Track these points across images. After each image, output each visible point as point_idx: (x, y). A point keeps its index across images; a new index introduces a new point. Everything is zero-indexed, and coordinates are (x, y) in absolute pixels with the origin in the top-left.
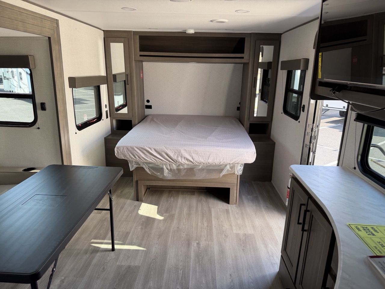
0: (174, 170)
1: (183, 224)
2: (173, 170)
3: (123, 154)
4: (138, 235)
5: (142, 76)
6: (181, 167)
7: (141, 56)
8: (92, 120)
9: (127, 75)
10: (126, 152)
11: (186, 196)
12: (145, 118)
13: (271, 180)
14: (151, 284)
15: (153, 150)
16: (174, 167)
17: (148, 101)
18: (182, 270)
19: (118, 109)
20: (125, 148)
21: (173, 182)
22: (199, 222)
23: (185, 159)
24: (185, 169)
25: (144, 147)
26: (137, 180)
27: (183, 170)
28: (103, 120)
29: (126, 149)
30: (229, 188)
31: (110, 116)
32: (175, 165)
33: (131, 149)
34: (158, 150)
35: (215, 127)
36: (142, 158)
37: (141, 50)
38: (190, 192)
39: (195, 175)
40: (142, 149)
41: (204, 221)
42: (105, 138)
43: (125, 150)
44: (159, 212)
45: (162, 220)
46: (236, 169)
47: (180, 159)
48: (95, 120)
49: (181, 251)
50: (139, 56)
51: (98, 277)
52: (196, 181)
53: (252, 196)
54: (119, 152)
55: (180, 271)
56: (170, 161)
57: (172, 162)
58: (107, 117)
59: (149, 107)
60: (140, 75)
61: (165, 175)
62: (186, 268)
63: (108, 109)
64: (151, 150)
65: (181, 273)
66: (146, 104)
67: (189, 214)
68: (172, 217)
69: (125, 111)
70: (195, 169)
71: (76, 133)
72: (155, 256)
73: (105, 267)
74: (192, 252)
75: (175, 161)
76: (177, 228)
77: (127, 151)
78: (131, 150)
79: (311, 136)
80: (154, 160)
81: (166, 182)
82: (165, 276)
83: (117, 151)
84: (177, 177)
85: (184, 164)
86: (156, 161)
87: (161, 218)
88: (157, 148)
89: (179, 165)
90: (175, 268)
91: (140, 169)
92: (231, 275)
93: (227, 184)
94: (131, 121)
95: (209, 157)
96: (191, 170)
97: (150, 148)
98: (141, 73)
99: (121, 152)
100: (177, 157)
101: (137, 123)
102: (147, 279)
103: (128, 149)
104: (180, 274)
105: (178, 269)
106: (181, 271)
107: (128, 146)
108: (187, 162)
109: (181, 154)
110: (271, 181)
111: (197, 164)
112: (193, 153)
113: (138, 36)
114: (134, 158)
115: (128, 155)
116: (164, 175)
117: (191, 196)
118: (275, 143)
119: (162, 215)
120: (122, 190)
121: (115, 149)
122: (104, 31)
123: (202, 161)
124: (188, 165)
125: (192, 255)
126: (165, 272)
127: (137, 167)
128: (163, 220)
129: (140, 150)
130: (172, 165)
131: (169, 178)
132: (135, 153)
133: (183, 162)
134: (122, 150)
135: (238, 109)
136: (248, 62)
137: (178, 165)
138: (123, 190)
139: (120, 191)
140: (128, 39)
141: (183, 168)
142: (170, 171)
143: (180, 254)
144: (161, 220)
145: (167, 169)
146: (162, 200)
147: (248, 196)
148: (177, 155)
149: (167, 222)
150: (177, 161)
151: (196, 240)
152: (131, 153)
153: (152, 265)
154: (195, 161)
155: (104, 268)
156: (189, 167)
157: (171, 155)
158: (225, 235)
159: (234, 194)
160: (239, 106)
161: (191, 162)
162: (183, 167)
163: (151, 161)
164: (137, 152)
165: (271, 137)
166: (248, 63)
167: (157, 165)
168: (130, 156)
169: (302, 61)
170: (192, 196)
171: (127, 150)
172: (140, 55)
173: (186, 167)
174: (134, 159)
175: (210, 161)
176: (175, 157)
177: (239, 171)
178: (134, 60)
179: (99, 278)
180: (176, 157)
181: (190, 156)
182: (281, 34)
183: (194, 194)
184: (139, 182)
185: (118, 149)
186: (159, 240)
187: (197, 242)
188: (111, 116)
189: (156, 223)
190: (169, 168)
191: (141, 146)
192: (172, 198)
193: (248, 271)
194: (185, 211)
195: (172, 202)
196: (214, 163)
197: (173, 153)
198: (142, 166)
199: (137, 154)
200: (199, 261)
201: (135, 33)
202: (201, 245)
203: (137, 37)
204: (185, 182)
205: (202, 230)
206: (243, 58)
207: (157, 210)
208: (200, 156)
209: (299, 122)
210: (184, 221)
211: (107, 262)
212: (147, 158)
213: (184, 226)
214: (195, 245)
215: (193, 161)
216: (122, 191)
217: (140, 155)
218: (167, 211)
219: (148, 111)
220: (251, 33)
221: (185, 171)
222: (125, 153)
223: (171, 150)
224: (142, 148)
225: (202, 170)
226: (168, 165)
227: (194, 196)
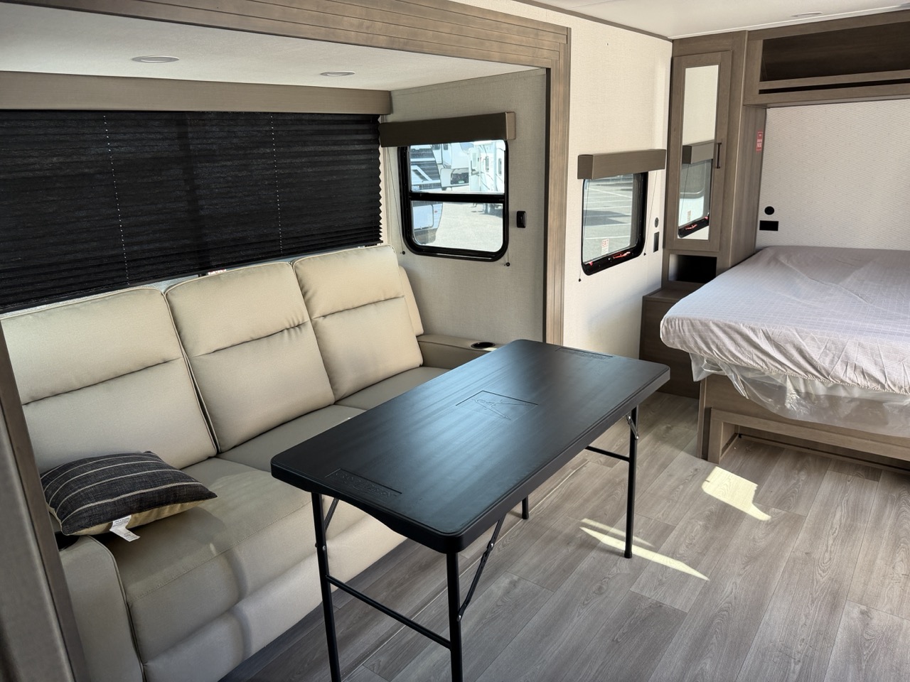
0: (818, 397)
1: (824, 548)
2: (814, 397)
3: (679, 337)
4: (694, 541)
5: (759, 145)
6: (842, 393)
7: (762, 92)
8: (618, 254)
9: (719, 144)
10: (687, 333)
11: (850, 476)
12: (754, 254)
14: (707, 665)
15: (761, 334)
16: (820, 388)
17: (770, 211)
18: (800, 664)
19: (685, 231)
20: (688, 324)
21: (810, 430)
22: (879, 556)
23: (858, 370)
24: (853, 400)
25: (737, 326)
26: (709, 406)
27: (847, 401)
28: (645, 254)
29: (690, 325)
31: (664, 247)
32: (822, 383)
33: (700, 327)
34: (776, 338)
36: (727, 354)
37: (764, 78)
38: (866, 469)
39: (886, 423)
40: (729, 330)
41: (899, 559)
42: (643, 297)
43: (686, 329)
44: (757, 500)
45: (764, 522)
47: (839, 370)
48: (625, 254)
49: (806, 616)
50: (758, 92)
51: (586, 602)
52: (887, 440)
54: (671, 330)
55: (793, 665)
56: (806, 372)
57: (813, 374)
58: (656, 249)
59: (773, 226)
60: (755, 143)
61: (788, 406)
62: (815, 664)
63: (660, 229)
64: (756, 335)
65: (797, 672)
66: (764, 217)
67: (849, 530)
68: (796, 521)
69: (703, 234)
70: (889, 406)
71: (580, 280)
72: (730, 603)
73: (605, 587)
74: (840, 630)
75: (824, 374)
76: (806, 553)
77: (689, 331)
78: (701, 329)
80: (761, 363)
81: (789, 426)
82: (749, 660)
83: (666, 328)
84: (825, 418)
85: (852, 387)
86: (766, 365)
87: (763, 516)
88: (775, 331)
89: (835, 386)
90: (780, 651)
91: (719, 381)
94: (714, 260)
96: (873, 406)
97: (753, 330)
98: (760, 138)
99: (675, 332)
100: (832, 361)
101: (730, 266)
102: (697, 650)
103: (693, 325)
104: (794, 672)
105: (790, 657)
106: (798, 667)
107: (695, 320)
108: (860, 380)
109: (846, 356)
111: (896, 390)
112: (887, 357)
113: (762, 41)
114: (706, 349)
115: (691, 339)
116: (785, 406)
117: (866, 480)
119: (765, 510)
120: (669, 426)
121: (662, 322)
122: (673, 41)
124: (865, 389)
125: (841, 636)
126: (751, 650)
127: (713, 375)
128: (767, 523)
129: (725, 332)
130: (813, 382)
131: (798, 418)
132: (711, 339)
133: (850, 379)
134: (677, 328)
137: (830, 385)
138: (672, 426)
139: (664, 427)
140: (733, 52)
141: (848, 396)
142: (805, 399)
143: (801, 623)
144: (761, 521)
145: (798, 392)
146: (773, 471)
148: (831, 355)
149: (779, 532)
150: (829, 374)
151: (860, 602)
152: (701, 337)
153: (717, 621)
154: (892, 382)
155: (600, 588)
156: (867, 396)
157: (815, 354)
161: (878, 382)
162: (848, 392)
163: (752, 363)
164: (717, 337)
167: (768, 378)
168: (696, 343)
170: (870, 481)
171: (691, 327)
172: (760, 90)
173: (857, 393)
174: (705, 353)
176: (824, 363)
178: (744, 105)
179: (587, 604)
180: (828, 360)
181: (876, 364)
183: (876, 478)
184: (714, 413)
185: (668, 323)
186: (747, 568)
187: (864, 608)
188: (666, 246)
189: (744, 526)
190: (803, 390)
191: (728, 322)
192: (802, 473)
194: (839, 516)
195: (801, 483)
197: (820, 348)
198: (725, 372)
199: (716, 341)
200: (859, 661)
201: (753, 35)
202: (875, 621)
203: (760, 44)
204: (849, 438)
205: (887, 581)
207: (753, 493)
210: (831, 542)
211: (610, 576)
212: (743, 354)
213: (827, 555)
214: (855, 613)
215: (883, 380)
216: (669, 429)
217: (723, 343)
218: (781, 502)
219: (764, 237)
221: (853, 405)
222: (685, 335)
223: (813, 339)
224: (730, 327)
226: (801, 381)
227: (876, 483)
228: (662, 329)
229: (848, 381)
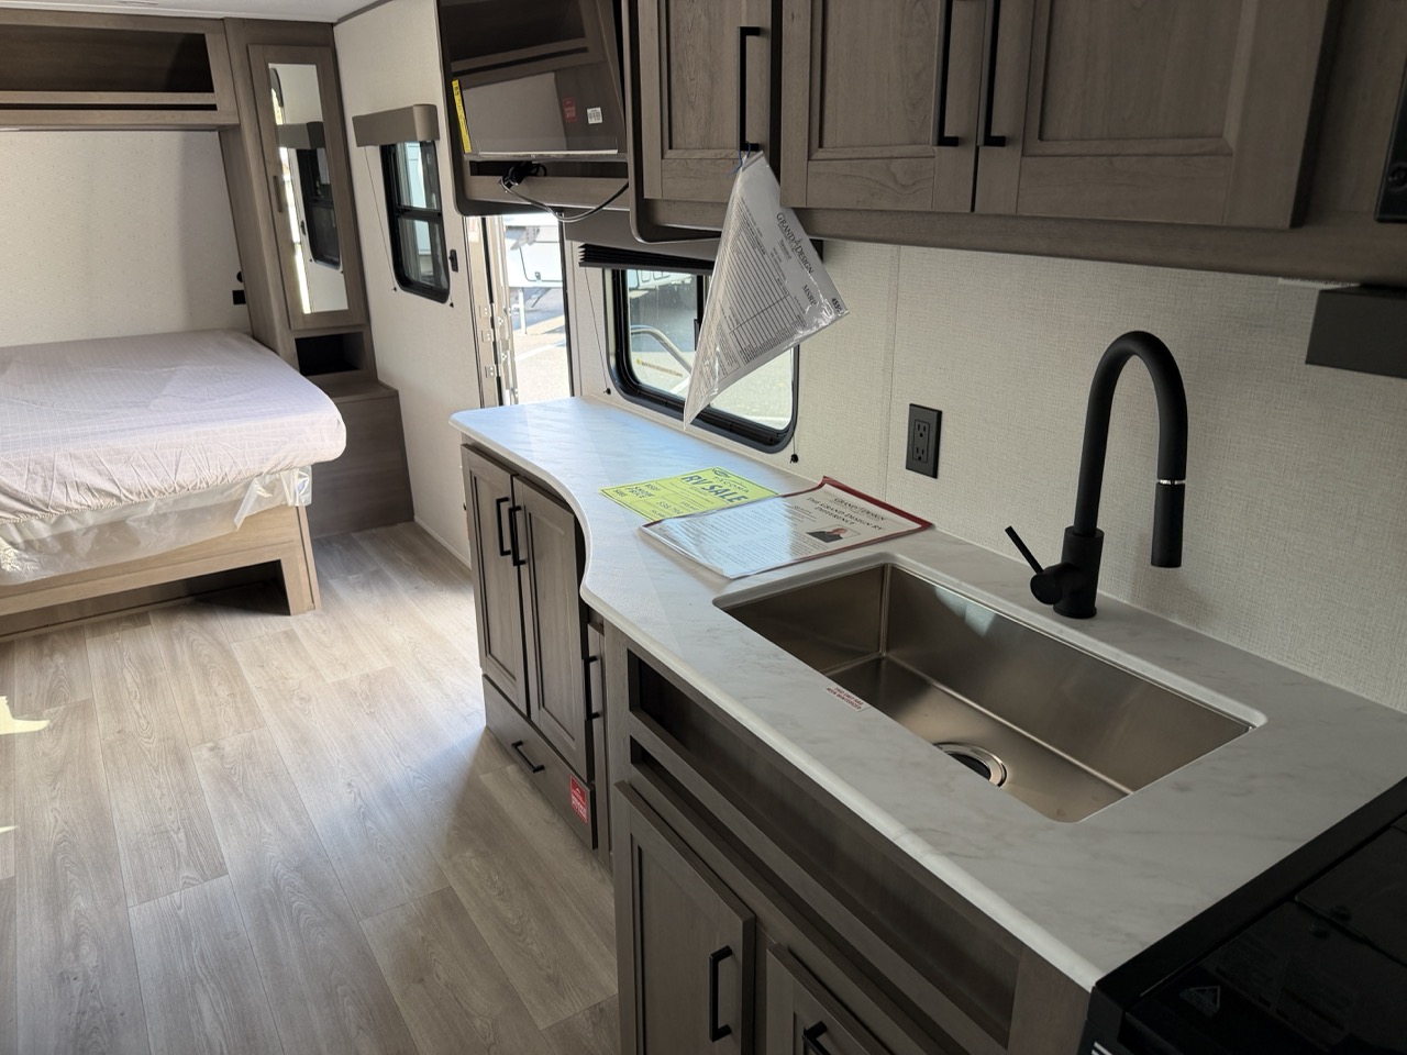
0: (42, 541)
1: (135, 716)
2: (37, 545)
6: (72, 525)
11: (117, 634)
13: (413, 514)
14: (81, 903)
16: (42, 530)
18: (182, 830)
21: (48, 591)
22: (196, 692)
23: (82, 489)
24: (89, 529)
27: (81, 533)
30: (278, 562)
32: (42, 520)
35: (166, 370)
38: (130, 618)
39: (138, 543)
41: (215, 685)
44: (17, 712)
45: (44, 730)
46: (289, 487)
47: (58, 495)
49: (159, 787)
52: (143, 564)
53: (361, 575)
55: (175, 836)
56: (15, 512)
57: (25, 513)
61: (8, 568)
62: (196, 821)
65: (184, 839)
67: (150, 684)
68: (84, 710)
70: (134, 521)
72: (63, 831)
74: (200, 777)
75: (40, 507)
76: (119, 732)
79: (495, 343)
81: (16, 598)
82: (126, 864)
84: (62, 566)
85: (83, 512)
87: (41, 725)
89: (60, 519)
90: (154, 834)
92: (349, 785)
93: (266, 549)
95: (177, 466)
96: (115, 529)
100: (45, 486)
102: (56, 899)
104: (180, 841)
105: (167, 831)
106: (182, 834)
108: (90, 501)
109: (60, 475)
110: (412, 519)
111: (135, 498)
112: (110, 461)
116: (4, 570)
117: (136, 630)
118: (397, 392)
119: (37, 717)
123: (156, 483)
124: (97, 510)
125: (205, 782)
126: (122, 855)
128: (49, 729)
130: (28, 524)
131: (28, 579)
133: (77, 503)
135: (239, 297)
136: (233, 120)
137: (53, 520)
141: (81, 526)
142: (26, 550)
143: (158, 796)
144: (39, 731)
145: (13, 544)
146: (16, 671)
147: (350, 577)
148: (40, 479)
149: (71, 731)
150: (47, 506)
151: (203, 741)
153: (59, 858)
154: (127, 490)
156: (104, 518)
157: (17, 484)
158: (302, 699)
159: (299, 577)
160: (239, 286)
161: (111, 495)
162: (80, 522)
165: (381, 378)
166: (237, 128)
169: (417, 114)
170: (142, 628)
173: (90, 519)
175: (186, 477)
176: (35, 492)
177: (299, 491)
180: (39, 490)
181: (101, 474)
182: (332, 25)
183: (147, 622)
186: (58, 785)
187: (210, 744)
189: (21, 749)
190: (19, 540)
192: (56, 656)
193: (398, 757)
194: (130, 678)
195: (62, 668)
196: (201, 482)
197: (21, 475)
200: (235, 789)
202: (228, 749)
204: (101, 581)
205: (217, 709)
206: (213, 107)
207: (7, 708)
208: (138, 465)
209: (452, 305)
210: (138, 707)
213: (142, 721)
214: (205, 754)
215: (116, 492)
218: (52, 699)
220: (222, 19)
221: (91, 535)
223: (10, 466)
225: (159, 519)
226: (13, 529)
227: (149, 627)
229: (75, 506)
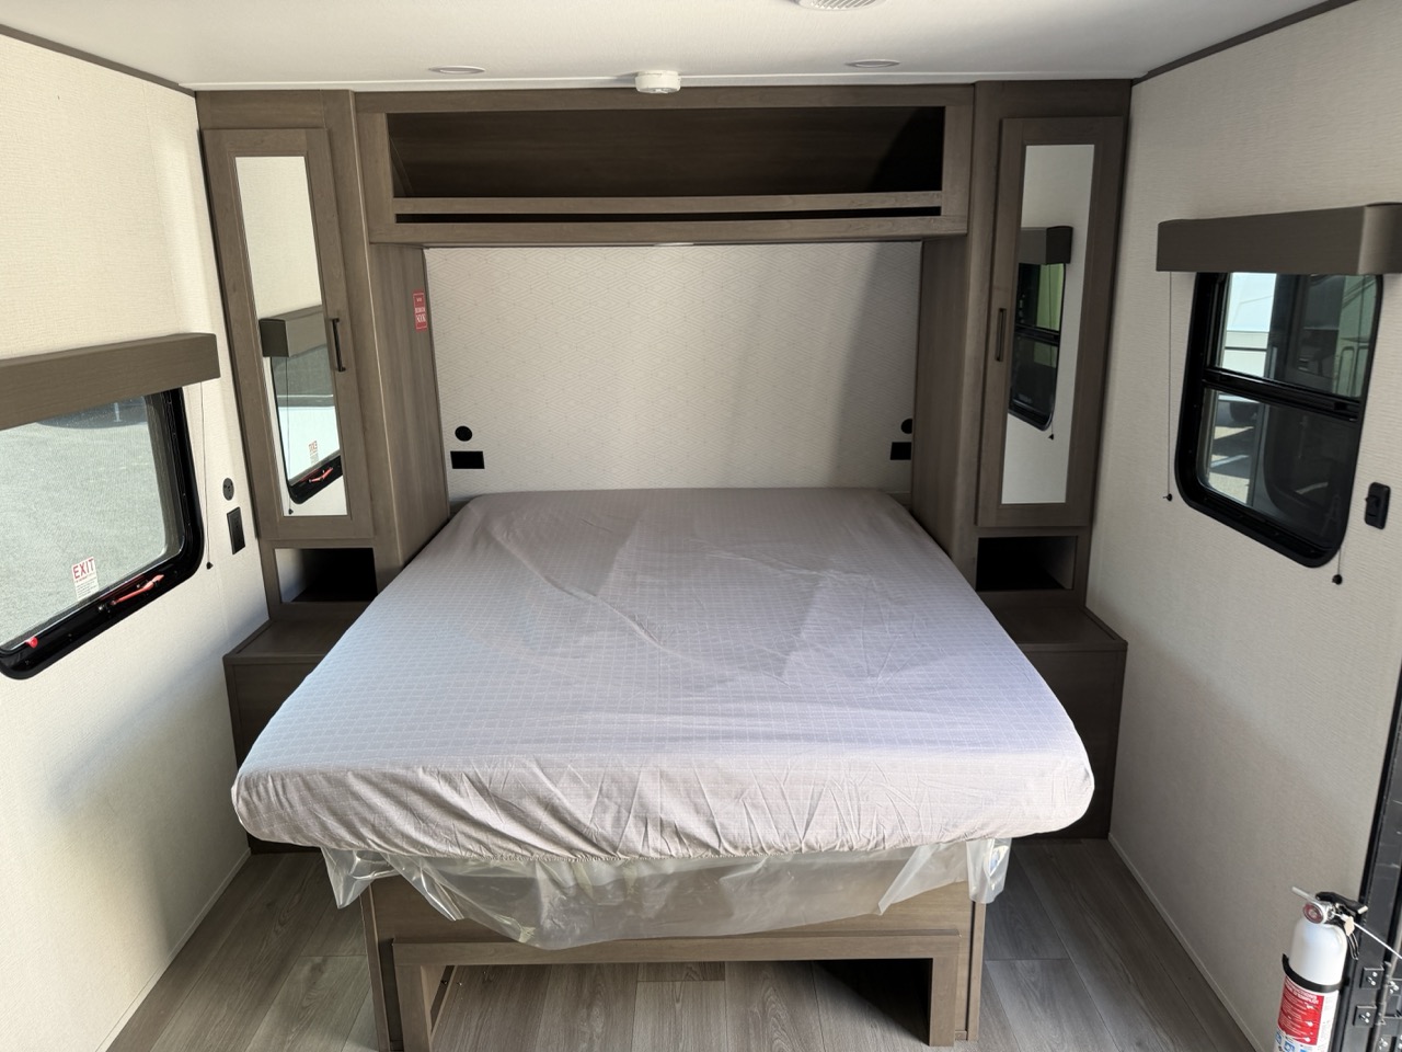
0: (599, 890)
3: (280, 817)
5: (421, 319)
7: (401, 218)
8: (131, 587)
9: (335, 321)
10: (300, 808)
12: (448, 521)
13: (1108, 831)
15: (466, 786)
16: (603, 873)
17: (464, 433)
19: (304, 489)
20: (296, 785)
23: (668, 831)
24: (666, 878)
25: (409, 775)
26: (387, 937)
27: (654, 882)
28: (209, 566)
29: (301, 784)
30: (930, 960)
31: (258, 535)
32: (606, 862)
33: (326, 789)
34: (500, 789)
35: (805, 572)
36: (398, 841)
37: (402, 191)
39: (730, 914)
40: (399, 788)
42: (227, 660)
43: (294, 797)
46: (975, 865)
47: (632, 834)
48: (149, 585)
50: (393, 219)
53: (1037, 963)
54: (261, 807)
56: (570, 849)
57: (585, 853)
58: (238, 543)
59: (473, 460)
60: (411, 316)
61: (548, 923)
63: (241, 499)
64: (456, 788)
66: (453, 444)
69: (331, 500)
70: (731, 882)
75: (607, 847)
77: (303, 801)
78: (328, 791)
80: (476, 847)
83: (247, 803)
85: (662, 860)
86: (489, 849)
88: (494, 771)
89: (630, 864)
91: (391, 891)
93: (914, 939)
94: (366, 556)
95: (811, 815)
97: (448, 779)
98: (419, 305)
99: (269, 808)
100: (617, 821)
101: (401, 563)
103: (309, 788)
107: (313, 773)
108: (675, 848)
109: (643, 806)
110: (1105, 836)
111: (739, 853)
112: (715, 794)
113: (384, 116)
114: (348, 837)
115: (311, 822)
116: (543, 928)
118: (1126, 644)
120: (318, 960)
121: (234, 789)
122: (196, 94)
123: (773, 837)
124: (684, 859)
127: (375, 882)
129: (386, 793)
132: (357, 814)
133: (656, 850)
134: (273, 798)
136: (960, 229)
137: (619, 863)
138: (325, 961)
139: (306, 969)
140: (330, 134)
141: (656, 874)
142: (575, 900)
145: (561, 887)
147: (1018, 963)
148: (613, 809)
150: (615, 849)
152: (334, 813)
154: (730, 843)
156: (685, 867)
157: (582, 812)
160: (904, 438)
161: (707, 846)
162: (655, 870)
163: (457, 851)
164: (371, 808)
165: (1092, 606)
166: (961, 240)
167: (497, 869)
168: (324, 827)
169: (1369, 218)
170: (712, 984)
171: (305, 793)
172: (398, 216)
173: (670, 868)
174: (351, 845)
175: (820, 836)
176: (604, 826)
177: (989, 868)
178: (371, 243)
180: (609, 819)
181: (698, 812)
182: (1133, 82)
184: (398, 950)
185: (248, 789)
188: (262, 532)
190: (570, 883)
191: (388, 769)
192: (596, 1011)
196: (842, 845)
197: (589, 797)
198: (401, 870)
199: (370, 817)
201: (366, 101)
203: (381, 122)
206: (935, 211)
208: (754, 806)
212: (433, 835)
215: (714, 842)
216: (317, 970)
217: (387, 819)
219: (461, 482)
220: (973, 85)
221: (668, 889)
222: (295, 812)
223: (574, 779)
224: (395, 779)
225: (771, 875)
226: (565, 867)
227: (720, 984)
228: (240, 807)
229: (653, 854)
